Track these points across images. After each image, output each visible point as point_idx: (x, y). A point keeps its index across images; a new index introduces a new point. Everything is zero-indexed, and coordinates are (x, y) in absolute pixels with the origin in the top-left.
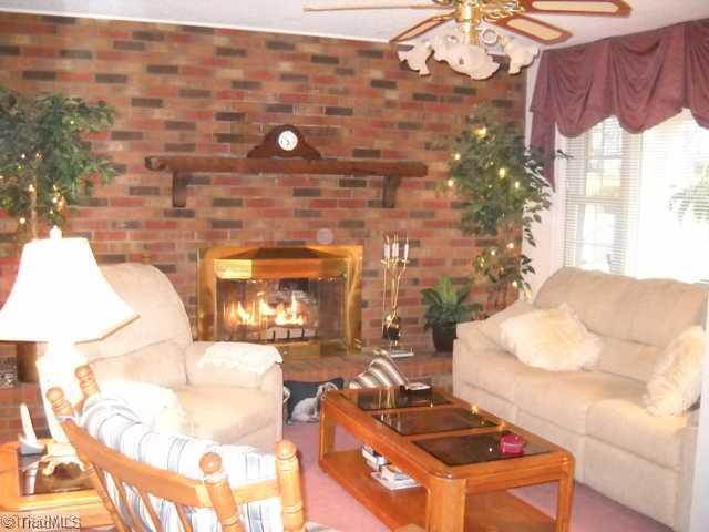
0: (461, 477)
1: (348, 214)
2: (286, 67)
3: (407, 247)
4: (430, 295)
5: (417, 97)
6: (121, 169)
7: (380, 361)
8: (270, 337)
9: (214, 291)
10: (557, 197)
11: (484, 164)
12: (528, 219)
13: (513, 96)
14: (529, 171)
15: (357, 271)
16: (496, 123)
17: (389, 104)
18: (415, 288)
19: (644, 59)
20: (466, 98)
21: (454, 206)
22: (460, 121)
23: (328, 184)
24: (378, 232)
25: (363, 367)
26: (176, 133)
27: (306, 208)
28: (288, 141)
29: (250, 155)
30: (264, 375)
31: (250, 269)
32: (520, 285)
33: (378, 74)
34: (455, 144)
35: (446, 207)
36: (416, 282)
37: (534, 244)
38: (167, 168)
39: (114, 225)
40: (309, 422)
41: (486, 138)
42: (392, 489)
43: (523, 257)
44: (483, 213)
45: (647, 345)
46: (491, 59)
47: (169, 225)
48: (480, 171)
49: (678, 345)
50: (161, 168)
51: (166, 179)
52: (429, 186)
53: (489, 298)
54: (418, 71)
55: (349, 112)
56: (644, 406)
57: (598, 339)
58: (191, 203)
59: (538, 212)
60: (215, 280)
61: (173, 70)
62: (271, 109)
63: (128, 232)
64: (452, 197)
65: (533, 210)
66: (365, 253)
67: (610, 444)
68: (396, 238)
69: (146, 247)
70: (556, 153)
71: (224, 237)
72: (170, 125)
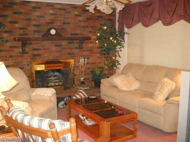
0: (109, 121)
1: (70, 51)
2: (51, 11)
3: (86, 59)
4: (93, 72)
5: (87, 19)
6: (7, 41)
7: (80, 90)
8: (50, 85)
9: (34, 74)
10: (125, 45)
11: (106, 36)
12: (118, 51)
13: (113, 18)
14: (118, 38)
15: (72, 66)
16: (109, 25)
17: (80, 21)
18: (88, 70)
19: (148, 8)
20: (100, 19)
21: (98, 48)
22: (99, 25)
23: (64, 43)
24: (78, 56)
25: (76, 92)
26: (22, 31)
27: (59, 50)
28: (53, 32)
29: (43, 36)
30: (51, 96)
31: (44, 67)
32: (116, 68)
33: (76, 13)
34: (98, 31)
35: (96, 48)
36: (88, 68)
37: (120, 57)
38: (20, 40)
39: (6, 57)
40: (63, 108)
41: (106, 29)
42: (88, 125)
43: (117, 61)
44: (106, 49)
45: (152, 83)
46: (111, 9)
47: (22, 56)
48: (105, 38)
49: (161, 83)
50: (19, 40)
51: (20, 43)
52: (91, 43)
53: (109, 72)
54: (92, 12)
55: (69, 23)
56: (154, 99)
57: (139, 82)
58: (27, 50)
59: (121, 49)
60: (34, 71)
61: (20, 13)
62: (48, 23)
63: (10, 59)
64: (97, 45)
65: (119, 48)
66: (75, 62)
67: (145, 110)
68: (83, 57)
69: (15, 63)
70: (125, 33)
71: (36, 59)
72: (20, 28)
